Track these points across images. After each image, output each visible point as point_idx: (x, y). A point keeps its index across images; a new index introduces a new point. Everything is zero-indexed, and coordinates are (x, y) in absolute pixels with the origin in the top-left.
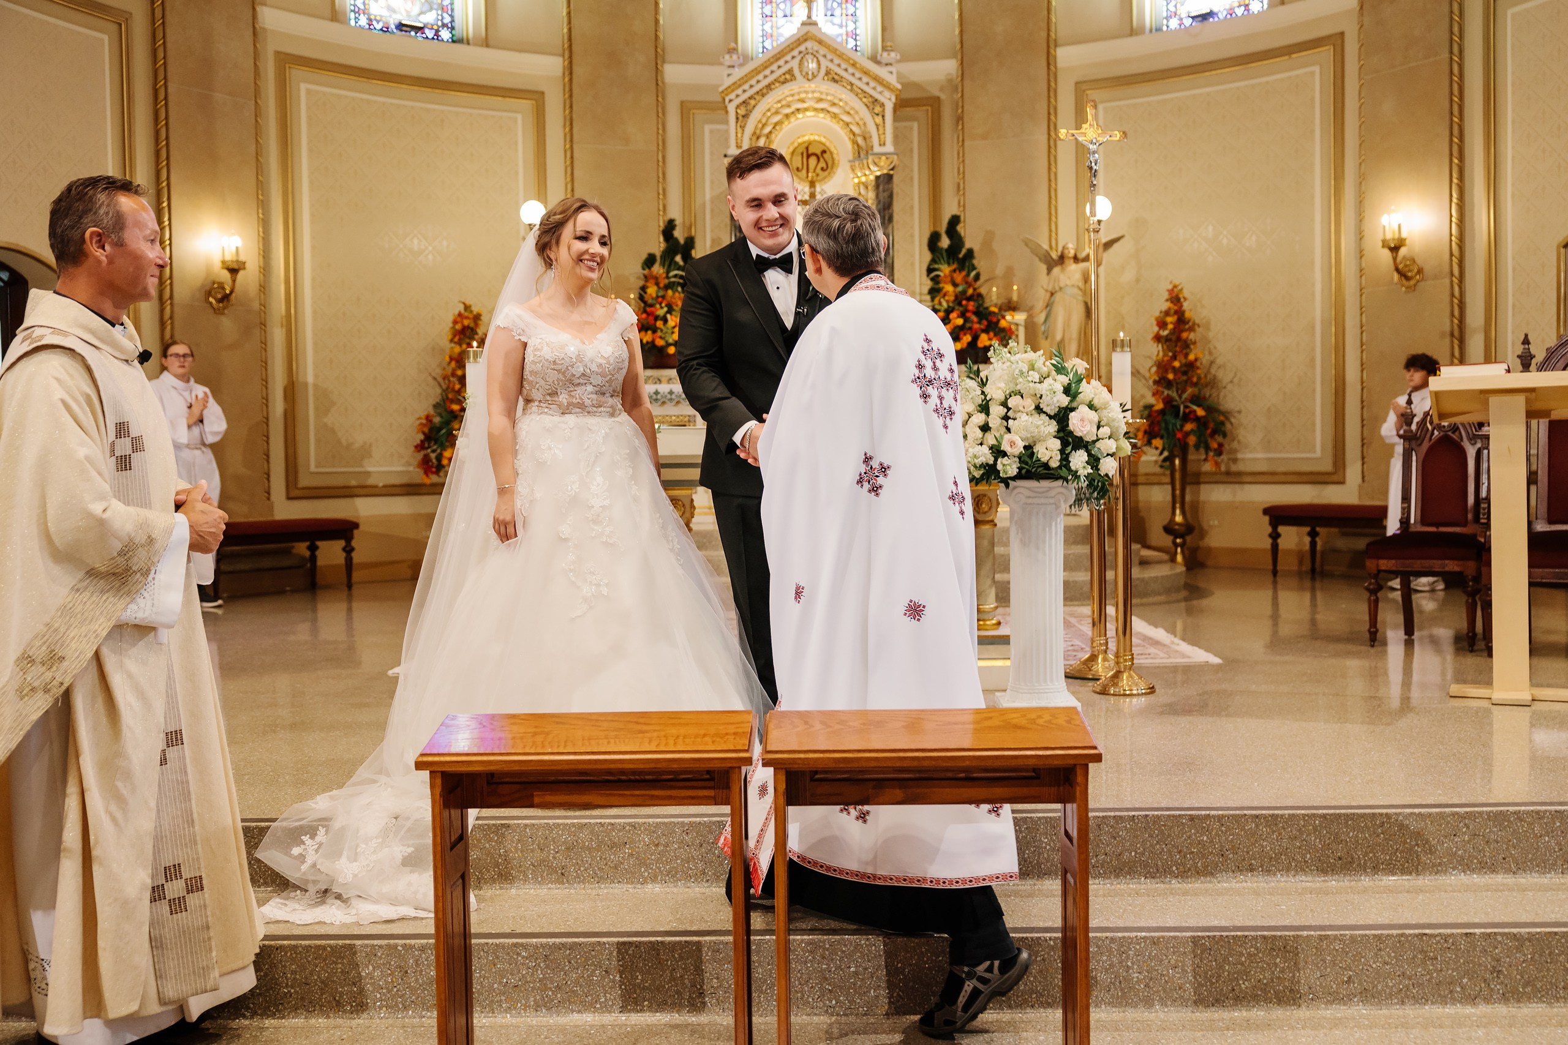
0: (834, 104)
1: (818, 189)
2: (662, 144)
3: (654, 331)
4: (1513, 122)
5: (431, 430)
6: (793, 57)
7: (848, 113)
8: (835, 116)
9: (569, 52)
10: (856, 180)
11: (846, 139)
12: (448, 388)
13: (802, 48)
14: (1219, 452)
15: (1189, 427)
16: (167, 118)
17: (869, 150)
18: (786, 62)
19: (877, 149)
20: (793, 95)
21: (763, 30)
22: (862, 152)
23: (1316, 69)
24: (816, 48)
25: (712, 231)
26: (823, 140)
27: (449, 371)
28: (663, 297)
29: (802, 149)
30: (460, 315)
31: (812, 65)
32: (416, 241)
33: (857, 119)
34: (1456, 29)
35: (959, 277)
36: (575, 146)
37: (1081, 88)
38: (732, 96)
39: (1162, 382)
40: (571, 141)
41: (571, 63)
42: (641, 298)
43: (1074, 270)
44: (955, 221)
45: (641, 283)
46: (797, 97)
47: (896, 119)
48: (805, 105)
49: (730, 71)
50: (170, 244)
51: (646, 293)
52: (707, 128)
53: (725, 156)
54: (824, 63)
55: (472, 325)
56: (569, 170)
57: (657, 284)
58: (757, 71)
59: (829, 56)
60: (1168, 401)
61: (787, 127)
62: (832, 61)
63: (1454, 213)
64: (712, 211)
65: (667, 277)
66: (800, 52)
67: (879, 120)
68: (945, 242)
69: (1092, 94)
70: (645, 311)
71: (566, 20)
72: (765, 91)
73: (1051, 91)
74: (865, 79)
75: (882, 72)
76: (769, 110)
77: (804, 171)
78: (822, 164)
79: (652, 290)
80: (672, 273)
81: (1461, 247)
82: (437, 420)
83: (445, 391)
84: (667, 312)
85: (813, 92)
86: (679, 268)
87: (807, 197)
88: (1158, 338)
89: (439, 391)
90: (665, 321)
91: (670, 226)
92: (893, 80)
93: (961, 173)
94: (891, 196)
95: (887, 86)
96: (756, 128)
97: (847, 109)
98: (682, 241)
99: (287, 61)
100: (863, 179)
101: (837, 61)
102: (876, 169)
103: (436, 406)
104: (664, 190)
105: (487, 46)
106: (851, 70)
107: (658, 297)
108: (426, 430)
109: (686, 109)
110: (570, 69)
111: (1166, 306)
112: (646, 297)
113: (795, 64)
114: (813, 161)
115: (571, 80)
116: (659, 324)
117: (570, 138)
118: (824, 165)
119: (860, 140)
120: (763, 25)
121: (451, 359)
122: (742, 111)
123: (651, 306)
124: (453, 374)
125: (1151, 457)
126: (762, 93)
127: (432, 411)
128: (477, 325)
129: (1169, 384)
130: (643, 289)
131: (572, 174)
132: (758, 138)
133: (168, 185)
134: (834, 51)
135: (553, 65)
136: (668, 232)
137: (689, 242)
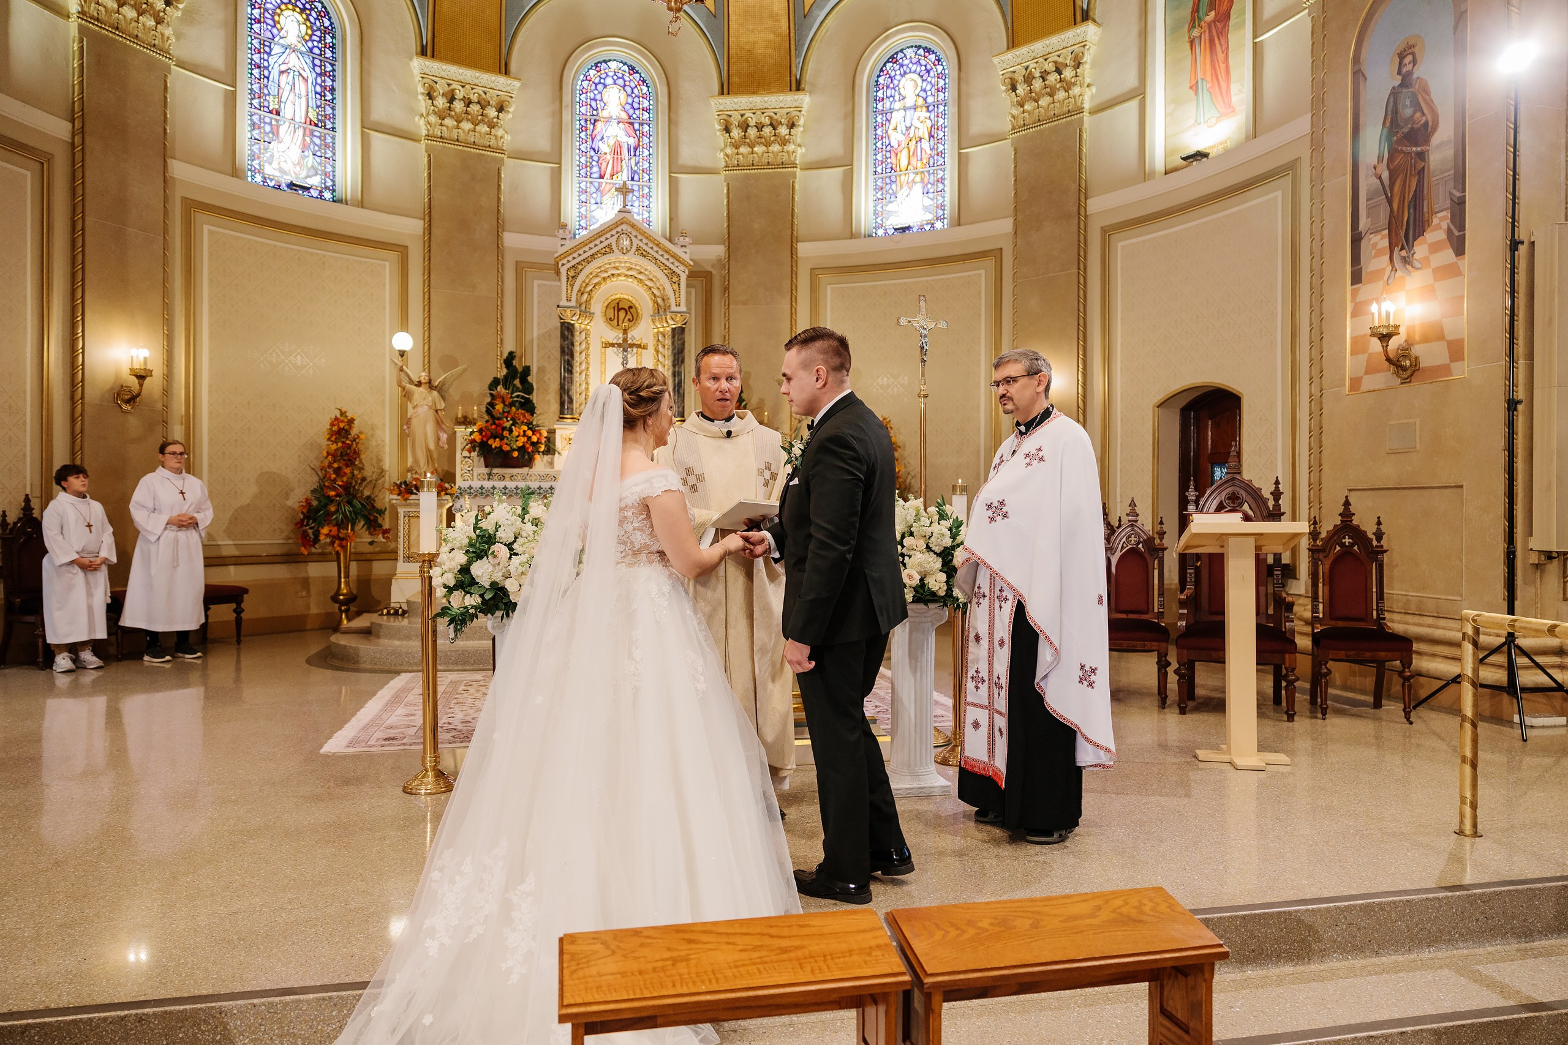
0: (641, 273)
1: (629, 336)
2: (501, 294)
3: (502, 439)
4: (1122, 319)
5: (309, 511)
6: (612, 236)
7: (651, 280)
8: (640, 281)
9: (429, 217)
10: (656, 330)
11: (648, 299)
12: (324, 477)
13: (619, 229)
16: (83, 246)
17: (667, 308)
18: (607, 239)
19: (674, 308)
20: (610, 264)
21: (579, 212)
22: (661, 309)
23: (983, 272)
24: (629, 230)
25: (538, 361)
26: (631, 299)
27: (326, 463)
28: (508, 412)
29: (614, 304)
30: (336, 419)
31: (627, 243)
32: (299, 358)
33: (658, 285)
34: (1082, 253)
36: (432, 290)
37: (815, 271)
38: (564, 261)
40: (429, 286)
41: (430, 225)
42: (488, 412)
45: (489, 399)
46: (613, 265)
47: (688, 286)
48: (618, 272)
49: (563, 242)
50: (83, 353)
51: (494, 408)
52: (536, 283)
53: (558, 306)
54: (635, 242)
55: (346, 427)
56: (427, 308)
57: (503, 402)
58: (582, 244)
59: (640, 237)
61: (603, 287)
62: (641, 240)
63: (1080, 378)
64: (539, 345)
65: (511, 397)
66: (617, 232)
67: (676, 287)
69: (824, 277)
70: (494, 423)
71: (426, 191)
72: (589, 259)
73: (793, 269)
74: (666, 256)
75: (679, 251)
76: (591, 273)
77: (615, 321)
78: (629, 316)
79: (499, 407)
80: (515, 394)
81: (1084, 402)
82: (315, 503)
83: (322, 480)
84: (512, 425)
85: (626, 262)
86: (518, 390)
87: (621, 341)
89: (317, 479)
90: (511, 431)
91: (511, 356)
92: (686, 258)
94: (683, 344)
95: (682, 262)
96: (581, 286)
97: (651, 277)
98: (520, 370)
99: (192, 206)
100: (661, 330)
101: (645, 241)
102: (673, 323)
103: (313, 491)
104: (501, 327)
105: (362, 207)
106: (656, 249)
107: (504, 412)
108: (305, 511)
109: (520, 268)
110: (429, 230)
112: (494, 412)
113: (613, 240)
114: (622, 314)
115: (430, 238)
116: (506, 433)
117: (428, 282)
118: (631, 317)
119: (659, 301)
120: (580, 208)
121: (328, 454)
122: (572, 273)
123: (499, 419)
124: (330, 466)
126: (587, 261)
127: (309, 495)
128: (351, 427)
130: (490, 405)
131: (429, 311)
132: (582, 294)
133: (83, 303)
134: (643, 233)
135: (416, 226)
136: (509, 361)
137: (527, 371)
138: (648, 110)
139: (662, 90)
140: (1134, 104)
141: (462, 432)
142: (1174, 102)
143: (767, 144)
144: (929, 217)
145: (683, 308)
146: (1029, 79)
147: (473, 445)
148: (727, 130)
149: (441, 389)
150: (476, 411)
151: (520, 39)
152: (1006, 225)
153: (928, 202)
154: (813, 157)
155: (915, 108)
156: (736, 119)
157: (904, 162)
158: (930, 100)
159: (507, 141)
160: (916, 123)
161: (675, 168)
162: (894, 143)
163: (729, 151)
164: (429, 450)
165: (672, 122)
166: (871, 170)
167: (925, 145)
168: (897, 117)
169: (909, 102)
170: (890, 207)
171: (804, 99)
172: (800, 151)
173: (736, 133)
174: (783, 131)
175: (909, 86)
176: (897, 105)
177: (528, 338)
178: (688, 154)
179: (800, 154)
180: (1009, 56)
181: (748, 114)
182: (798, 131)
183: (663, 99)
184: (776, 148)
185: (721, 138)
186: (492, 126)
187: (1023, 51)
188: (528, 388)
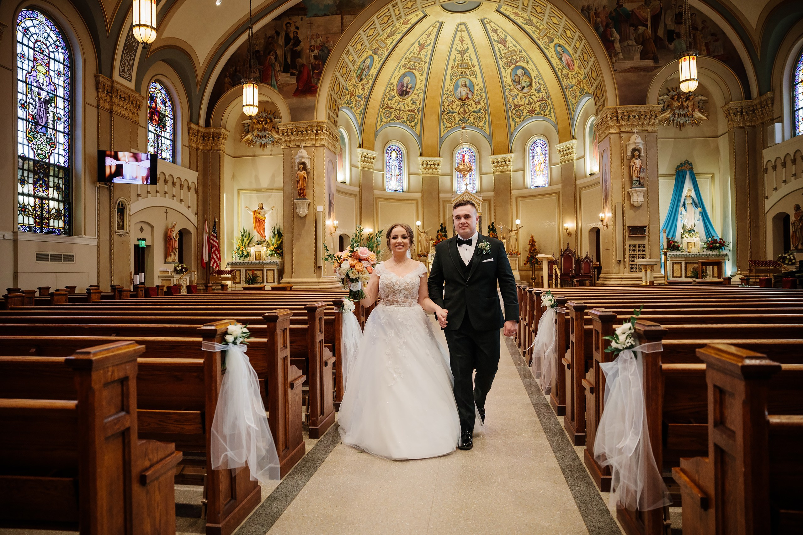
2: (439, 208)
9: (423, 192)
14: (540, 265)
15: (534, 260)
21: (458, 186)
23: (556, 197)
24: (468, 194)
34: (575, 193)
35: (493, 234)
37: (517, 198)
39: (530, 252)
41: (423, 194)
43: (514, 233)
44: (493, 223)
56: (423, 214)
58: (457, 198)
60: (531, 256)
66: (465, 195)
68: (491, 227)
69: (519, 199)
71: (422, 188)
73: (511, 199)
75: (479, 198)
79: (439, 237)
80: (443, 234)
81: (577, 230)
86: (443, 232)
88: (529, 244)
91: (442, 224)
93: (495, 213)
95: (480, 201)
99: (377, 199)
105: (409, 192)
109: (443, 201)
110: (423, 196)
111: (531, 239)
117: (423, 208)
125: (528, 265)
129: (531, 253)
130: (437, 236)
133: (362, 221)
134: (471, 195)
135: (420, 195)
136: (441, 226)
137: (445, 227)
138: (474, 159)
139: (477, 154)
140: (583, 159)
141: (431, 242)
142: (591, 159)
143: (504, 166)
144: (544, 183)
145: (481, 211)
146: (563, 151)
147: (434, 245)
148: (494, 163)
149: (427, 233)
150: (434, 237)
151: (442, 147)
152: (560, 186)
153: (544, 179)
154: (515, 169)
155: (540, 155)
156: (495, 161)
157: (538, 169)
158: (544, 153)
159: (439, 171)
160: (541, 159)
161: (481, 173)
162: (535, 164)
163: (494, 168)
164: (425, 247)
165: (480, 162)
166: (530, 171)
167: (543, 164)
168: (536, 157)
169: (539, 154)
170: (535, 180)
171: (513, 155)
172: (512, 167)
173: (496, 164)
174: (507, 163)
175: (539, 150)
176: (536, 154)
177: (446, 219)
178: (484, 170)
179: (512, 168)
180: (558, 145)
181: (499, 159)
182: (511, 163)
183: (478, 157)
184: (506, 167)
185: (492, 165)
186: (437, 169)
187: (561, 144)
188: (446, 232)
